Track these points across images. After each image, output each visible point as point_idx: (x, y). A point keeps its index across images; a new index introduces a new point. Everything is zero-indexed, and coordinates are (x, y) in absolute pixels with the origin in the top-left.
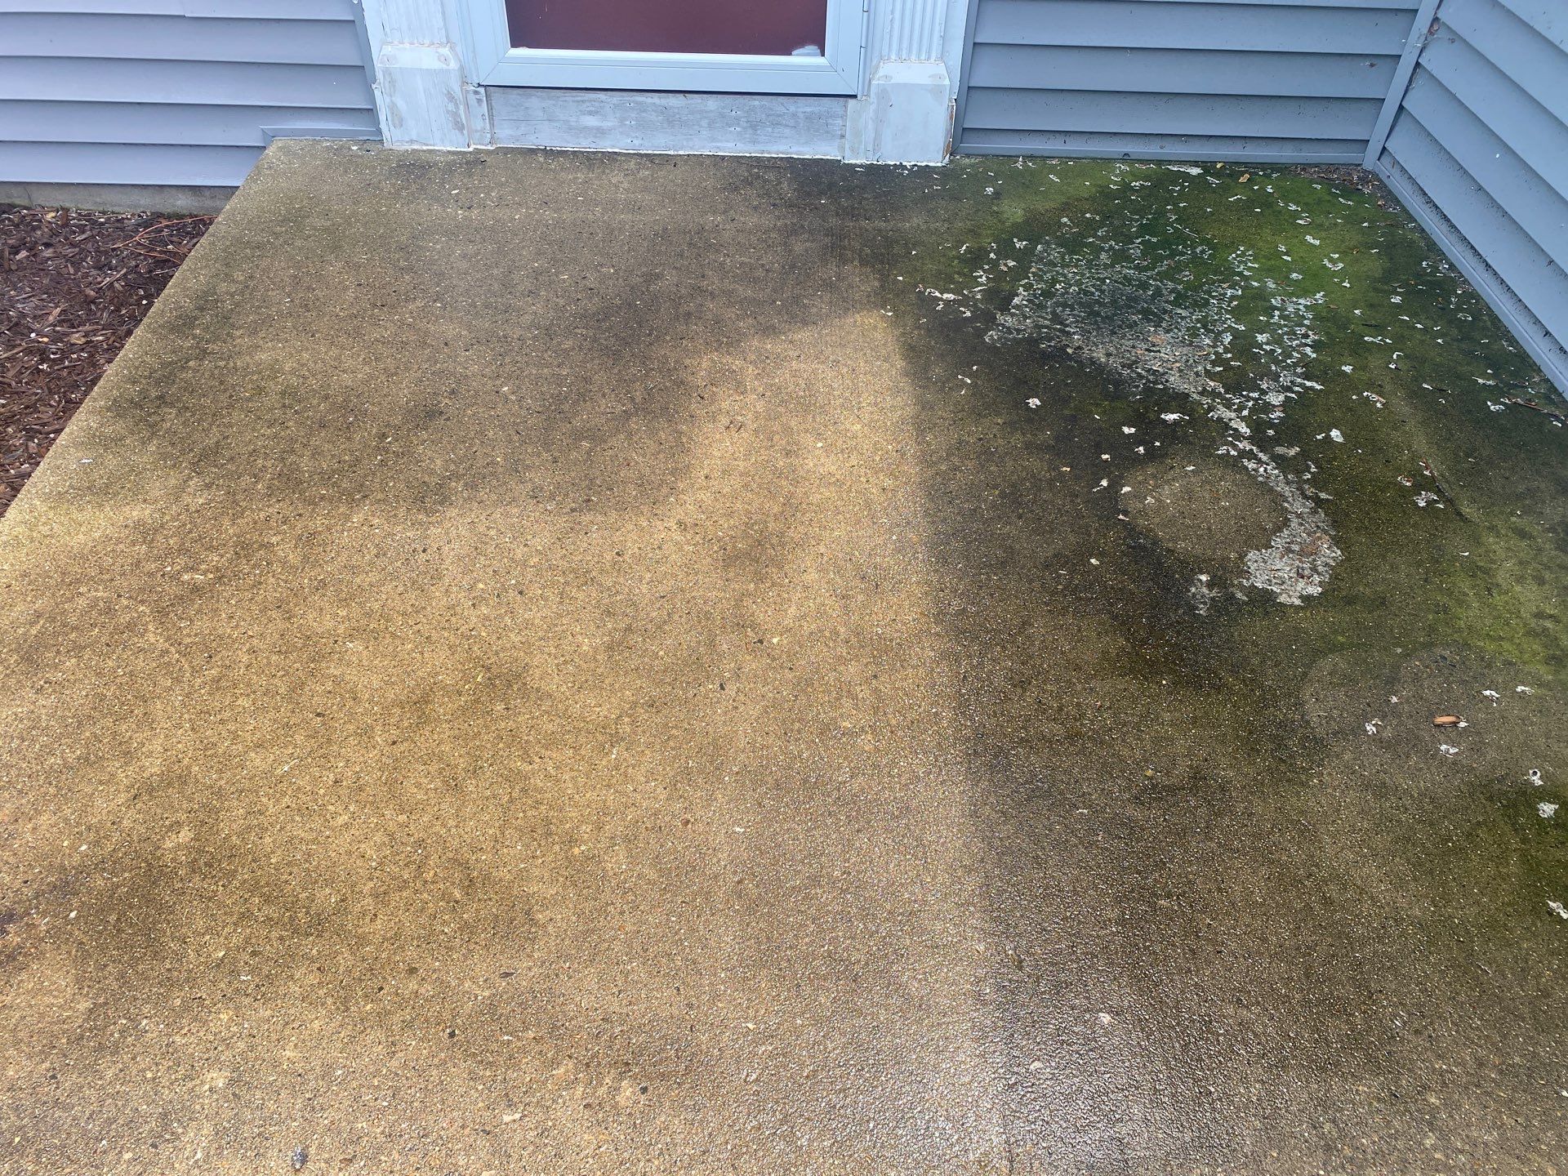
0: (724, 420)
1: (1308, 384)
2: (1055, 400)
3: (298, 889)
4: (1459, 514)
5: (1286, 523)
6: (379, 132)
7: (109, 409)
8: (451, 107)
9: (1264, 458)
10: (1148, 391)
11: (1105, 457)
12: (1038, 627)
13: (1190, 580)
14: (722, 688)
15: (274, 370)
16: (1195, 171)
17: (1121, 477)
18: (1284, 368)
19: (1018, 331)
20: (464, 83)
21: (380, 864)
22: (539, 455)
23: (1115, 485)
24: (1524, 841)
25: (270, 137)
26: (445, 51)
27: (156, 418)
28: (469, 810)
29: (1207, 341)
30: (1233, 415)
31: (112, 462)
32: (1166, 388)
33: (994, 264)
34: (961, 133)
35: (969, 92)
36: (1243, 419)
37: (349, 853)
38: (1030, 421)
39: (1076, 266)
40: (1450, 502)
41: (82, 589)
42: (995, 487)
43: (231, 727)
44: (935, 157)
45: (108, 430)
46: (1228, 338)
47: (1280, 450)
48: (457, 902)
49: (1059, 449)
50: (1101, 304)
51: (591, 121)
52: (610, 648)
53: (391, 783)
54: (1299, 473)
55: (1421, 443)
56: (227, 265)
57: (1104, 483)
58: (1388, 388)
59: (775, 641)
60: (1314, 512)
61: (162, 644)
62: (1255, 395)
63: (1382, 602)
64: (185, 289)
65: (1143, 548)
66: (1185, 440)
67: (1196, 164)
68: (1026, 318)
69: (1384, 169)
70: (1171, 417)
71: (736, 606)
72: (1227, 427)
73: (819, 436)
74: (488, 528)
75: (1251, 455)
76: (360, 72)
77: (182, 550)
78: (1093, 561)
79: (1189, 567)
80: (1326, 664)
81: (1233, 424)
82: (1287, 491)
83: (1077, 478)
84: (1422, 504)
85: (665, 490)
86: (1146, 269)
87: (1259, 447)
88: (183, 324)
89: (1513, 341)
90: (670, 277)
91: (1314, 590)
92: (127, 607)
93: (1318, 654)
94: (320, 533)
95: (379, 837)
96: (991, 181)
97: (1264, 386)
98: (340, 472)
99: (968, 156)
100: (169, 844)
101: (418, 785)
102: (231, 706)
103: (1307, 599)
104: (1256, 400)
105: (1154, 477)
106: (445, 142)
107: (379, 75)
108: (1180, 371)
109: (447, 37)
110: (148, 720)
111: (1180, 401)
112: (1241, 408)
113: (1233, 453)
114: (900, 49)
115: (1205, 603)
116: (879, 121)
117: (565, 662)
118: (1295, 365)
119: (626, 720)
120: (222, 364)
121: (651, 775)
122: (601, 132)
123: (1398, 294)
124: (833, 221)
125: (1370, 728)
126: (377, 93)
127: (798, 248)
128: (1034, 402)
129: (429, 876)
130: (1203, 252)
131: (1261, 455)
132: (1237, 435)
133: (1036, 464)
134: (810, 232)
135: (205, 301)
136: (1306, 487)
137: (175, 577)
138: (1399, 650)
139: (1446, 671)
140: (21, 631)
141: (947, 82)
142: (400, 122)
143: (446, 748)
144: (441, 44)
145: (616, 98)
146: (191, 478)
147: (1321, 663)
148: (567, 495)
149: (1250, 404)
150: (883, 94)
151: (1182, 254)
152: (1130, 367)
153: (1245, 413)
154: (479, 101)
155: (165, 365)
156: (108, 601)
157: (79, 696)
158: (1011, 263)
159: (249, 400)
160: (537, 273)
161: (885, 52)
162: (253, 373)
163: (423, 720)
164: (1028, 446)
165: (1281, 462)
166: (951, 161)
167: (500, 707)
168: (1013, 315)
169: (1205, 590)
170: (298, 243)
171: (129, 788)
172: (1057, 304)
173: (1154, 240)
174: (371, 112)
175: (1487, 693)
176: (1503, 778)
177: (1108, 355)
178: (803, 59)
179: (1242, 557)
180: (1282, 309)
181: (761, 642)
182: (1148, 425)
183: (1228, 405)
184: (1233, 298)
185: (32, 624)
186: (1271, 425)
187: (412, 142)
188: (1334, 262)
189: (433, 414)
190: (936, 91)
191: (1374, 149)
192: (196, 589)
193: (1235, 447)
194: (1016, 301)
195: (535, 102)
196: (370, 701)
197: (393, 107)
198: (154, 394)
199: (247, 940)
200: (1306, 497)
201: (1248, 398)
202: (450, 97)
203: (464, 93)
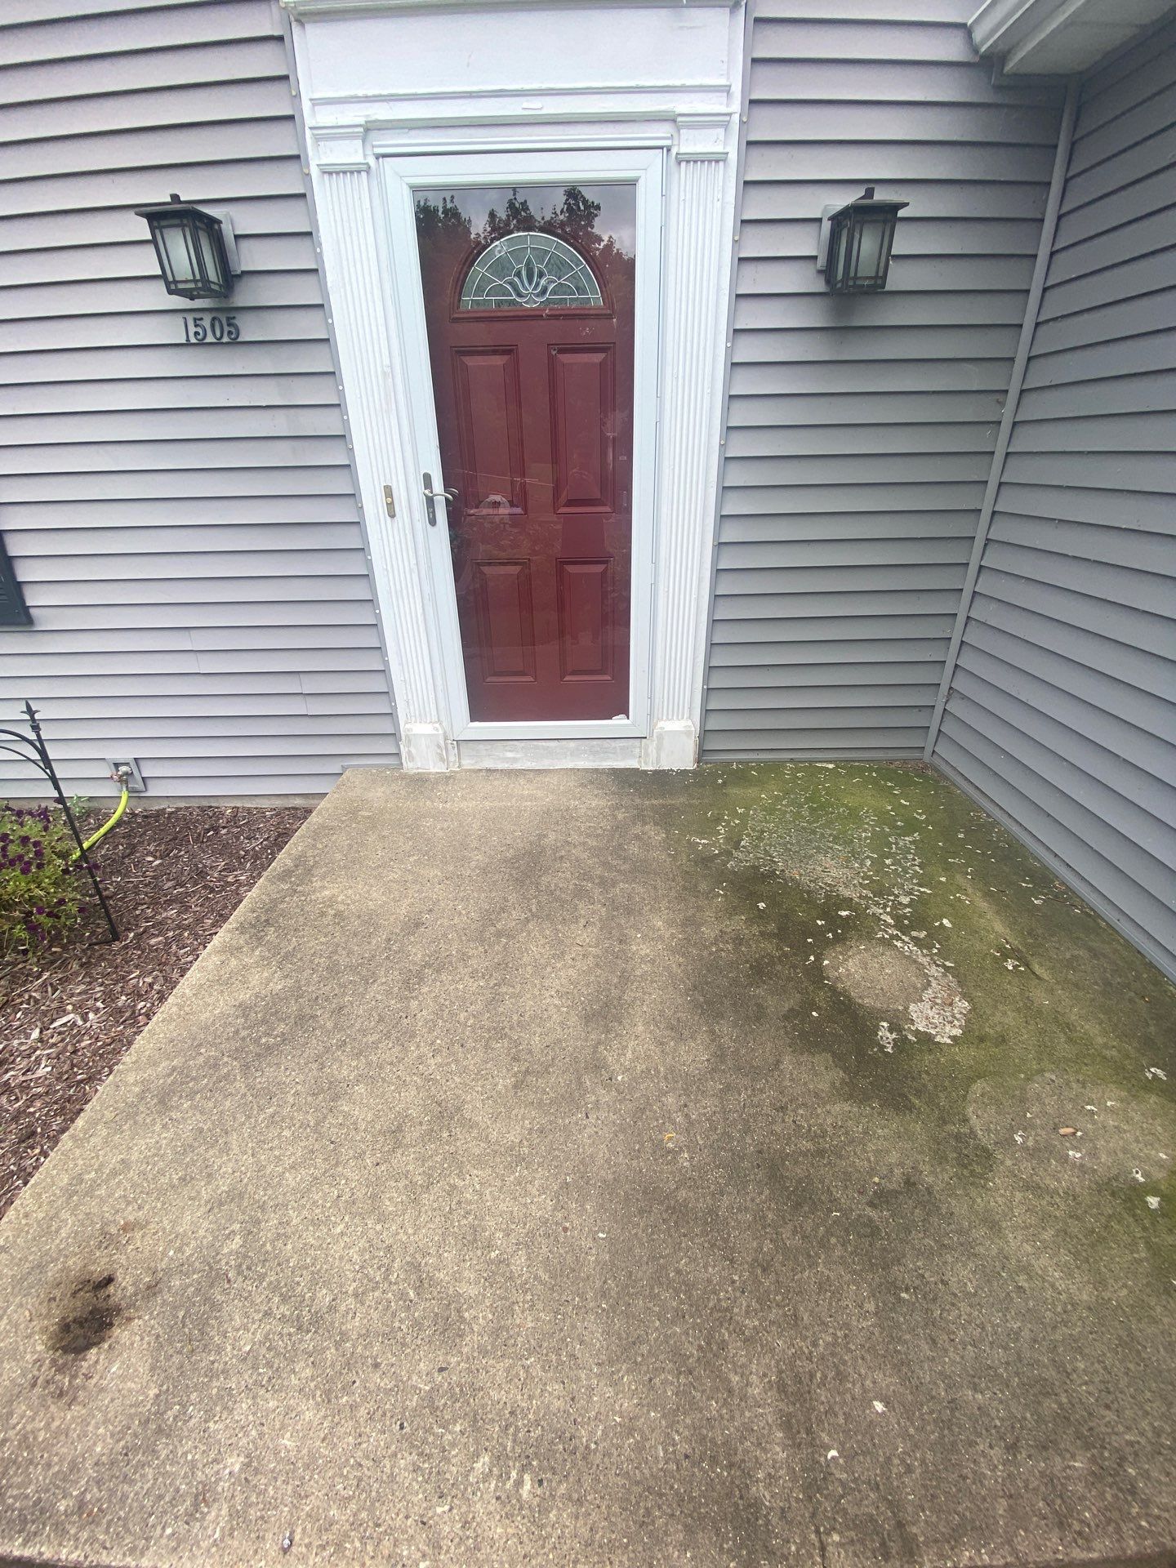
0: (582, 922)
1: (922, 890)
2: (773, 903)
3: (306, 1290)
4: (1034, 973)
5: (929, 984)
6: (401, 763)
7: (237, 929)
8: (439, 751)
9: (906, 939)
10: (828, 897)
11: (809, 940)
12: (787, 1063)
13: (877, 1028)
14: (587, 1117)
15: (332, 901)
16: (831, 766)
17: (822, 954)
18: (906, 880)
19: (746, 861)
20: (447, 740)
21: (362, 1267)
22: (477, 948)
23: (819, 959)
24: (1145, 1229)
25: (344, 768)
26: (437, 725)
27: (262, 934)
28: (423, 1217)
29: (857, 865)
30: (881, 911)
31: (234, 962)
32: (838, 895)
33: (728, 822)
34: (702, 753)
35: (705, 734)
36: (888, 913)
37: (341, 1258)
38: (761, 917)
39: (774, 822)
40: (1027, 965)
41: (203, 1050)
42: (747, 962)
43: (277, 1153)
44: (689, 764)
45: (234, 942)
46: (868, 863)
47: (914, 934)
48: (411, 1301)
49: (781, 935)
50: (792, 844)
51: (510, 755)
52: (515, 1086)
53: (374, 1197)
54: (930, 947)
55: (999, 927)
56: (315, 840)
57: (812, 958)
58: (970, 891)
59: (620, 1078)
60: (944, 975)
61: (244, 1090)
62: (892, 898)
63: (1002, 1040)
64: (290, 854)
65: (842, 1003)
66: (855, 927)
67: (831, 762)
68: (750, 853)
69: (936, 761)
70: (844, 913)
71: (595, 1052)
72: (880, 920)
73: (638, 931)
74: (445, 1000)
75: (898, 938)
76: (394, 736)
77: (264, 1021)
78: (814, 1014)
79: (877, 1015)
80: (978, 1087)
81: (882, 917)
82: (925, 961)
83: (795, 954)
84: (1010, 968)
85: (549, 969)
86: (814, 822)
87: (901, 932)
88: (286, 875)
89: (1036, 859)
90: (552, 836)
91: (957, 1032)
92: (227, 1062)
93: (971, 1080)
94: (346, 1006)
95: (362, 1243)
96: (721, 776)
97: (896, 892)
98: (361, 965)
99: (706, 763)
100: (226, 1251)
101: (390, 1199)
102: (279, 1135)
103: (953, 1038)
104: (893, 901)
105: (841, 953)
106: (435, 767)
107: (403, 738)
108: (844, 883)
110: (226, 1149)
111: (847, 903)
112: (885, 906)
113: (886, 936)
114: (668, 714)
115: (889, 1043)
116: (659, 749)
117: (488, 1098)
118: (912, 878)
119: (526, 1143)
120: (303, 898)
121: (543, 1190)
122: (515, 760)
123: (961, 832)
124: (638, 801)
125: (1019, 1139)
126: (402, 746)
127: (620, 816)
128: (762, 905)
129: (393, 1278)
130: (844, 811)
131: (903, 937)
132: (888, 925)
133: (769, 947)
134: (626, 808)
135: (300, 860)
136: (936, 958)
137: (257, 1041)
138: (1022, 1076)
139: (1057, 1092)
140: (161, 1081)
141: (693, 729)
142: (411, 757)
143: (411, 1168)
144: (435, 724)
145: (523, 744)
146: (276, 972)
147: (974, 1087)
148: (491, 975)
149: (890, 903)
150: (660, 737)
151: (832, 813)
152: (814, 881)
153: (888, 909)
154: (454, 748)
155: (272, 901)
156: (216, 1058)
157: (187, 1131)
158: (737, 822)
159: (315, 920)
160: (480, 837)
161: (660, 716)
162: (320, 904)
163: (398, 1144)
164: (762, 934)
165: (916, 940)
166: (698, 767)
167: (445, 1135)
168: (742, 852)
169: (889, 1035)
170: (354, 826)
171: (207, 1202)
172: (766, 845)
173: (815, 806)
174: (398, 755)
175: (1089, 1107)
176: (1116, 1178)
177: (801, 875)
178: (618, 721)
179: (906, 1008)
180: (896, 844)
181: (611, 1079)
182: (834, 921)
183: (877, 904)
184: (866, 838)
185: (169, 1075)
186: (906, 918)
187: (418, 769)
188: (920, 814)
189: (417, 925)
190: (688, 733)
191: (928, 750)
192: (268, 1048)
193: (886, 932)
194: (743, 843)
195: (481, 746)
196: (365, 1130)
197: (409, 753)
198: (263, 918)
199: (266, 1337)
200: (938, 965)
201: (889, 900)
202: (439, 747)
203: (446, 744)
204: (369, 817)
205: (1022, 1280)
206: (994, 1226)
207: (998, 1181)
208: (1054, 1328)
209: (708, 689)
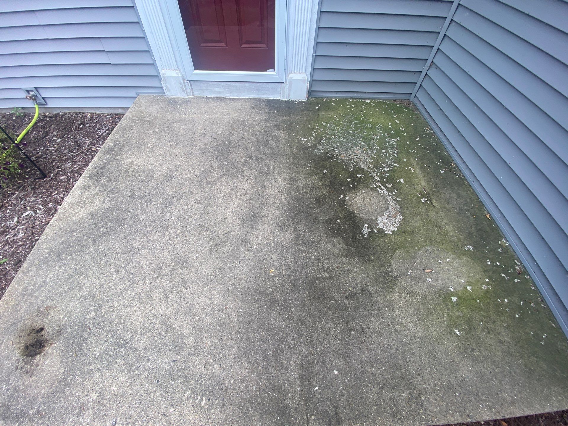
0: (246, 178)
1: (395, 165)
2: (330, 170)
3: (121, 333)
4: (432, 204)
5: (388, 208)
6: (164, 93)
7: (88, 177)
8: (181, 86)
9: (383, 187)
10: (354, 168)
11: (342, 188)
12: (324, 241)
13: (363, 227)
14: (240, 263)
15: (131, 164)
16: (368, 101)
17: (346, 194)
18: (389, 160)
19: (322, 150)
20: (184, 80)
21: (144, 323)
22: (197, 189)
23: (345, 196)
24: (448, 309)
25: (138, 94)
26: (178, 71)
27: (100, 179)
28: (169, 304)
29: (370, 152)
30: (376, 175)
31: (87, 193)
32: (359, 167)
33: (317, 130)
34: (310, 92)
35: (312, 81)
36: (378, 176)
37: (135, 320)
38: (324, 177)
39: (337, 130)
40: (430, 201)
42: (314, 198)
43: (108, 278)
44: (304, 99)
45: (87, 184)
46: (375, 151)
47: (387, 185)
48: (163, 336)
49: (331, 186)
50: (344, 142)
51: (217, 89)
52: (211, 251)
53: (149, 296)
54: (392, 192)
55: (423, 183)
56: (123, 132)
57: (342, 196)
58: (415, 166)
59: (255, 247)
60: (395, 204)
61: (93, 251)
62: (381, 168)
63: (413, 232)
65: (351, 216)
66: (363, 182)
67: (368, 99)
68: (324, 146)
69: (415, 101)
70: (359, 176)
71: (246, 236)
72: (374, 178)
73: (270, 183)
74: (182, 213)
75: (380, 187)
76: (157, 77)
77: (102, 221)
78: (338, 220)
79: (364, 221)
80: (398, 252)
81: (375, 178)
82: (388, 198)
83: (335, 194)
84: (423, 201)
85: (229, 200)
86: (356, 130)
87: (382, 184)
89: (447, 151)
90: (236, 135)
91: (395, 229)
93: (396, 249)
94: (138, 215)
95: (144, 314)
96: (317, 105)
97: (384, 166)
98: (145, 195)
99: (312, 98)
100: (88, 317)
101: (156, 297)
102: (109, 271)
103: (393, 232)
104: (381, 170)
105: (355, 194)
106: (181, 96)
107: (162, 78)
108: (363, 161)
109: (178, 68)
110: (87, 277)
111: (362, 171)
112: (378, 172)
113: (375, 186)
114: (294, 70)
115: (366, 233)
116: (290, 89)
117: (199, 255)
118: (392, 159)
119: (213, 274)
120: (118, 162)
121: (219, 293)
122: (220, 93)
123: (418, 137)
124: (278, 117)
125: (409, 273)
126: (162, 83)
127: (268, 125)
128: (325, 172)
129: (156, 328)
130: (370, 125)
131: (382, 187)
132: (377, 181)
133: (325, 191)
134: (272, 121)
135: (116, 143)
136: (394, 197)
137: (99, 230)
138: (417, 248)
139: (429, 254)
140: (58, 247)
141: (307, 79)
142: (169, 90)
143: (165, 284)
144: (177, 70)
145: (223, 84)
146: (106, 198)
147: (396, 252)
148: (203, 202)
149: (380, 171)
150: (290, 83)
151: (364, 126)
152: (350, 160)
153: (379, 174)
154: (188, 84)
158: (321, 130)
159: (124, 174)
160: (202, 134)
161: (291, 71)
162: (126, 165)
163: (160, 275)
164: (323, 185)
165: (387, 188)
166: (308, 99)
167: (180, 271)
168: (321, 145)
169: (367, 230)
170: (142, 126)
171: (80, 298)
172: (332, 142)
173: (357, 122)
174: (161, 88)
175: (439, 261)
176: (443, 289)
177: (345, 157)
178: (270, 72)
179: (376, 218)
180: (389, 142)
181: (251, 247)
182: (354, 179)
183: (374, 171)
184: (377, 139)
185: (61, 245)
186: (385, 178)
187: (173, 95)
188: (402, 128)
189: (171, 177)
190: (304, 81)
191: (413, 95)
192: (104, 233)
193: (376, 184)
194: (322, 141)
195: (202, 84)
196: (146, 269)
197: (167, 87)
198: (100, 172)
199: (105, 350)
200: (394, 200)
201: (380, 169)
202: (181, 84)
203: (184, 83)
204: (149, 121)
205: (398, 327)
206: (392, 307)
207: (397, 290)
208: (406, 345)
209: (316, 56)
